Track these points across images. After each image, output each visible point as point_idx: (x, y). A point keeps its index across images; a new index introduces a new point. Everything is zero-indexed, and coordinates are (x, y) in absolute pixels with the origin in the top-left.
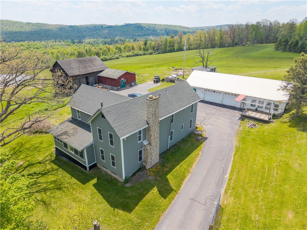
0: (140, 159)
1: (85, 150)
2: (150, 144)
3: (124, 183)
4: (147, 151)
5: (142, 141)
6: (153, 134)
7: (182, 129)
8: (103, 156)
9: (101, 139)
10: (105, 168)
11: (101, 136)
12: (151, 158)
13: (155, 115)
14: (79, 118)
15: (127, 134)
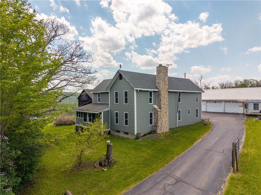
0: (151, 122)
1: (102, 113)
2: (160, 108)
3: (136, 139)
4: (157, 113)
5: (153, 105)
6: (162, 99)
7: (189, 114)
8: (117, 120)
9: (117, 102)
10: (118, 131)
11: (117, 99)
12: (161, 123)
13: (165, 81)
14: (99, 101)
15: (140, 88)
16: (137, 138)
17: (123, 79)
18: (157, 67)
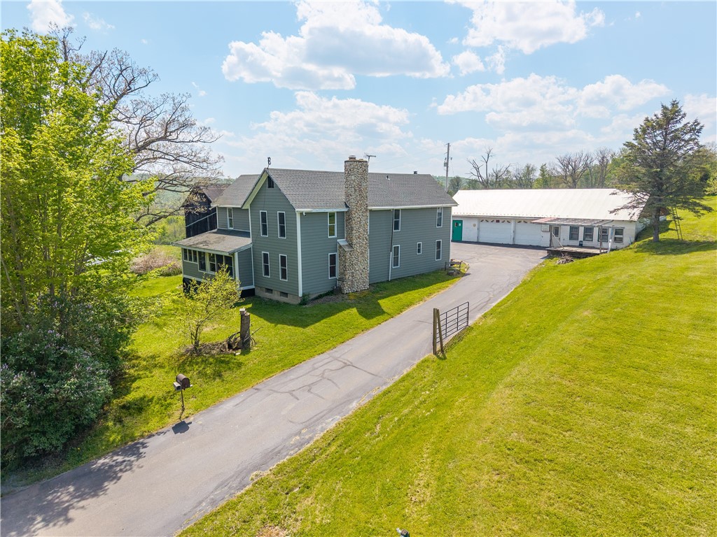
0: (333, 273)
1: (236, 254)
2: (350, 245)
3: (300, 304)
4: (344, 256)
5: (336, 239)
6: (355, 227)
7: (419, 252)
8: (266, 268)
9: (265, 233)
10: (269, 291)
11: (264, 227)
12: (353, 273)
13: (360, 191)
14: (231, 226)
15: (308, 207)
16: (304, 302)
17: (275, 188)
18: (345, 162)
